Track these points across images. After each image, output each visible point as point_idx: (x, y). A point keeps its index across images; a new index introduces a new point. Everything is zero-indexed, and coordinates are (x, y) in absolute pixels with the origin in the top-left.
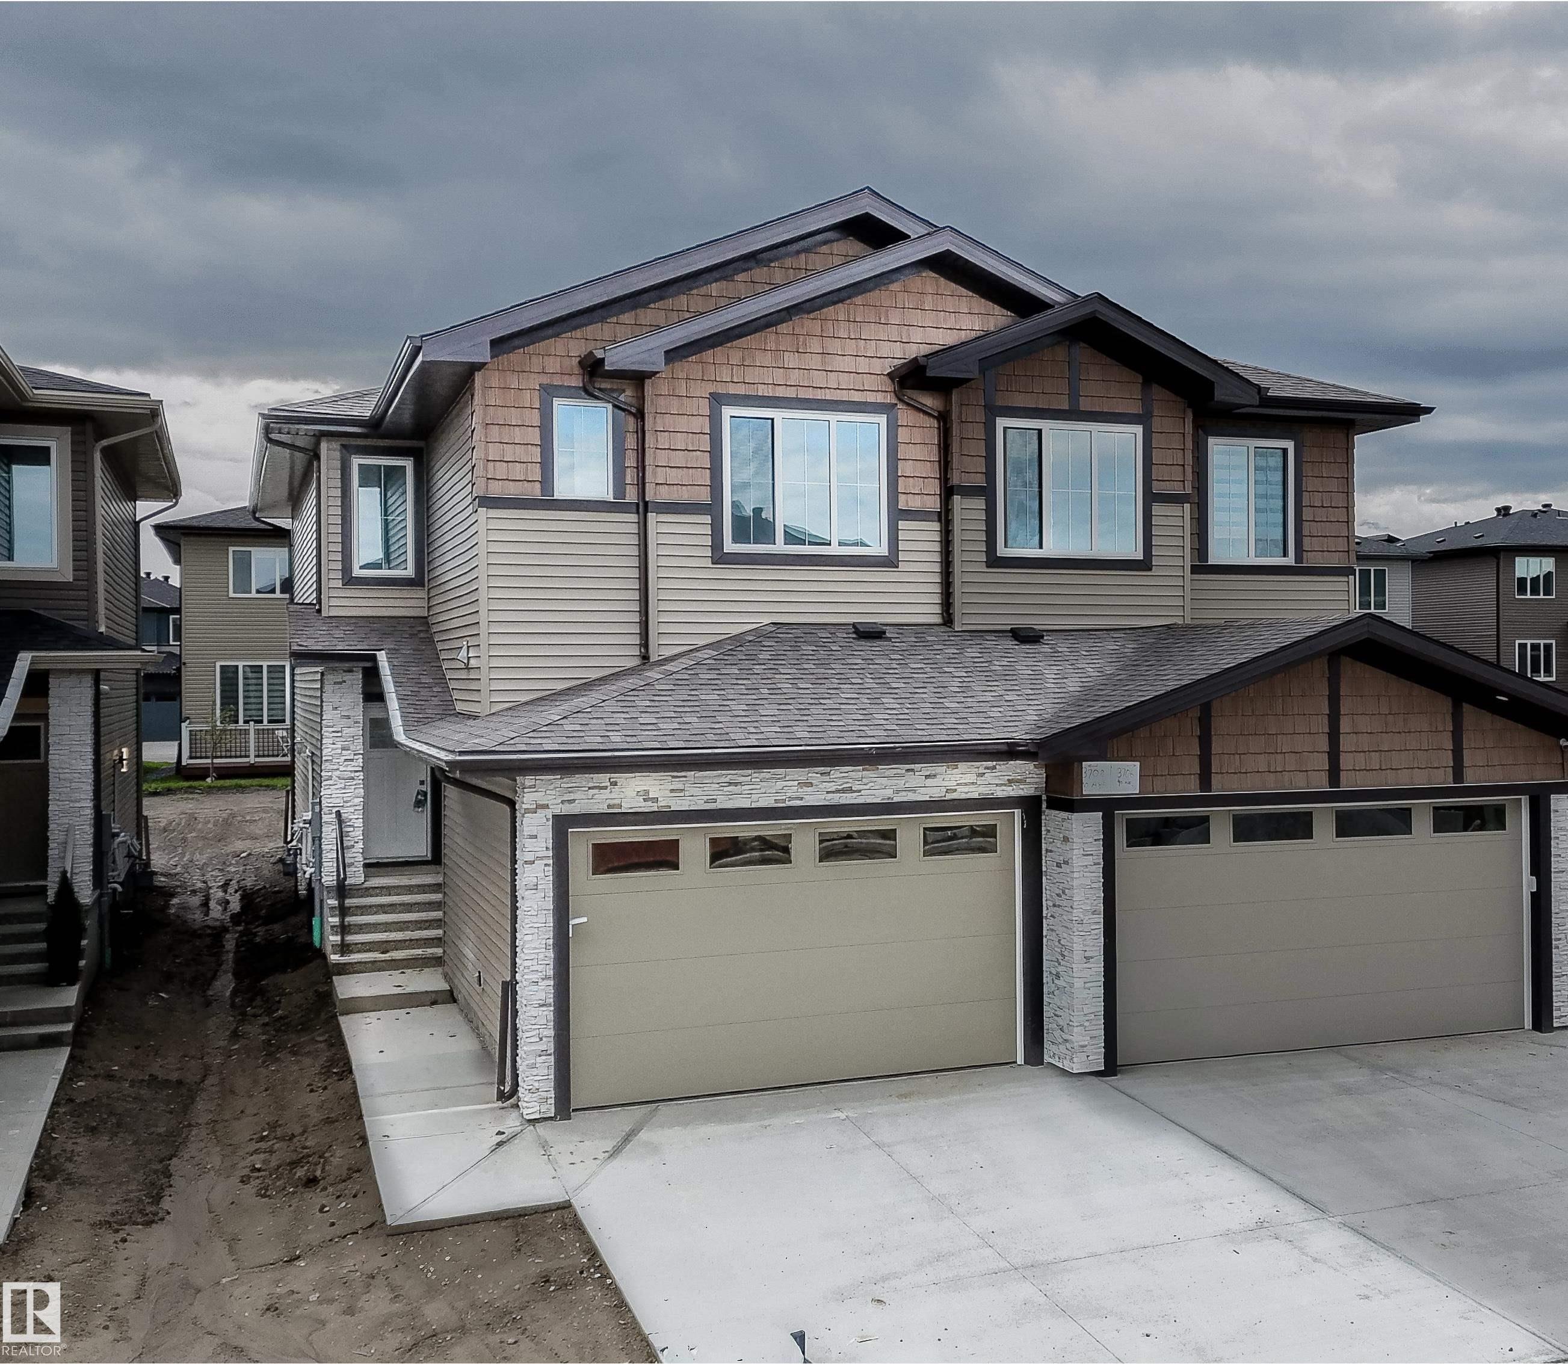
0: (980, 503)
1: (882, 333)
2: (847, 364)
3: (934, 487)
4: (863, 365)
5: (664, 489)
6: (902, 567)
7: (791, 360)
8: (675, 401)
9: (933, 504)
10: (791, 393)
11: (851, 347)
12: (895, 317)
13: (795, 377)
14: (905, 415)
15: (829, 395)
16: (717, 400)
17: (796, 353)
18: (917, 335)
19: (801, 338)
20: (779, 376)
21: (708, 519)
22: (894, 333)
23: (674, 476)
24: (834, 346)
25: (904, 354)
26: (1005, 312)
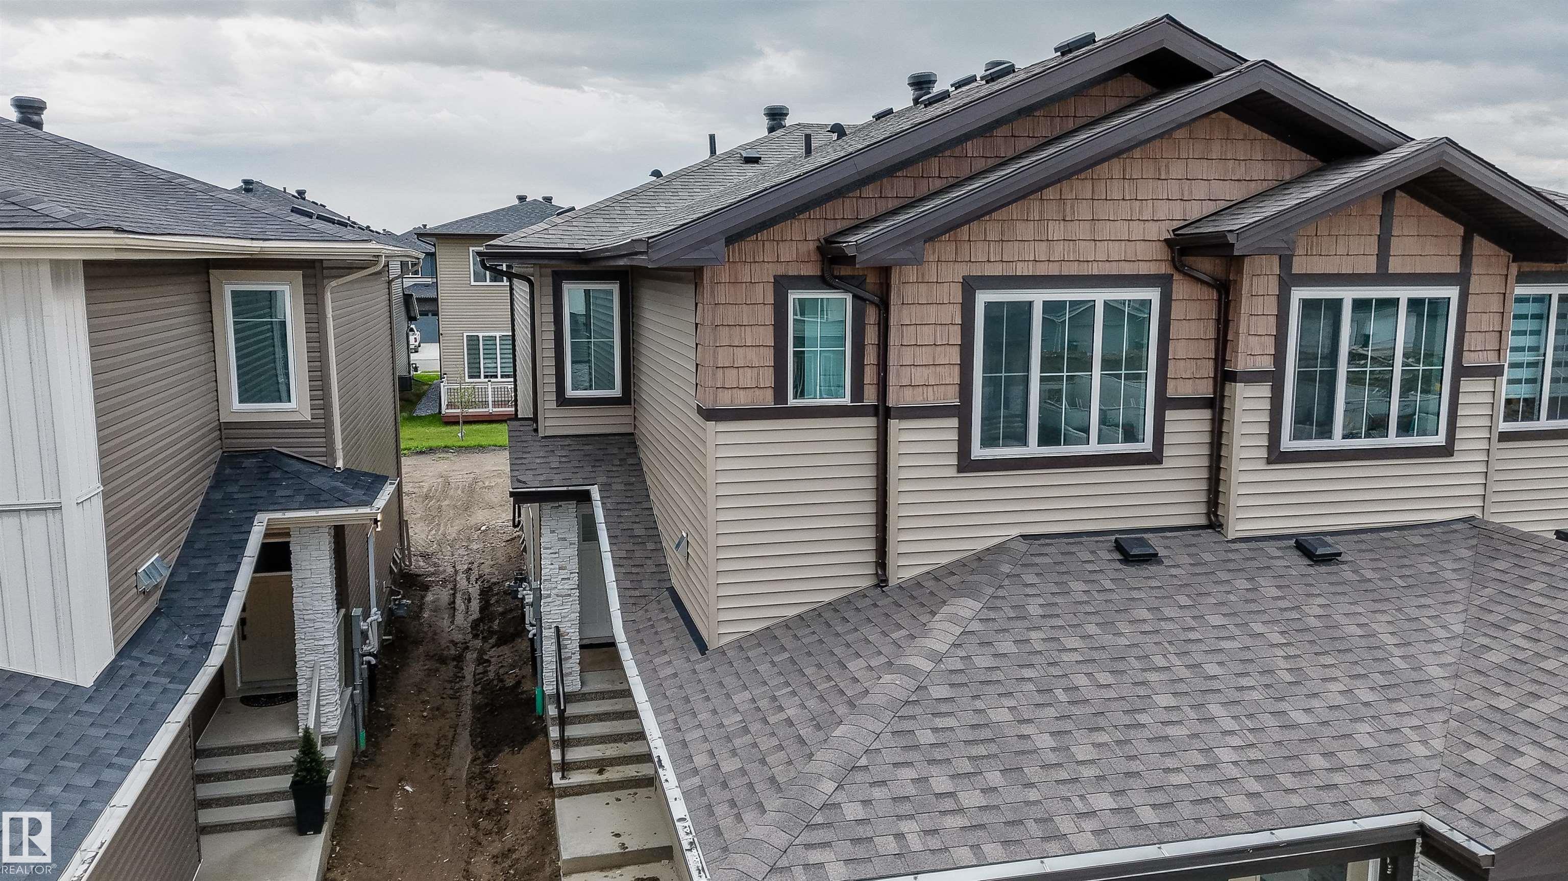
0: (1264, 390)
1: (1162, 190)
2: (1120, 228)
3: (1208, 369)
4: (1137, 230)
5: (908, 392)
6: (1167, 463)
7: (1056, 231)
8: (923, 288)
9: (1205, 389)
10: (1054, 270)
11: (1124, 210)
12: (1177, 170)
13: (1059, 251)
14: (1181, 289)
15: (1095, 270)
16: (970, 286)
17: (1062, 222)
18: (1200, 190)
19: (1069, 203)
20: (1041, 251)
21: (954, 422)
22: (1173, 189)
23: (919, 376)
24: (1105, 210)
25: (1185, 215)
26: (1304, 155)
